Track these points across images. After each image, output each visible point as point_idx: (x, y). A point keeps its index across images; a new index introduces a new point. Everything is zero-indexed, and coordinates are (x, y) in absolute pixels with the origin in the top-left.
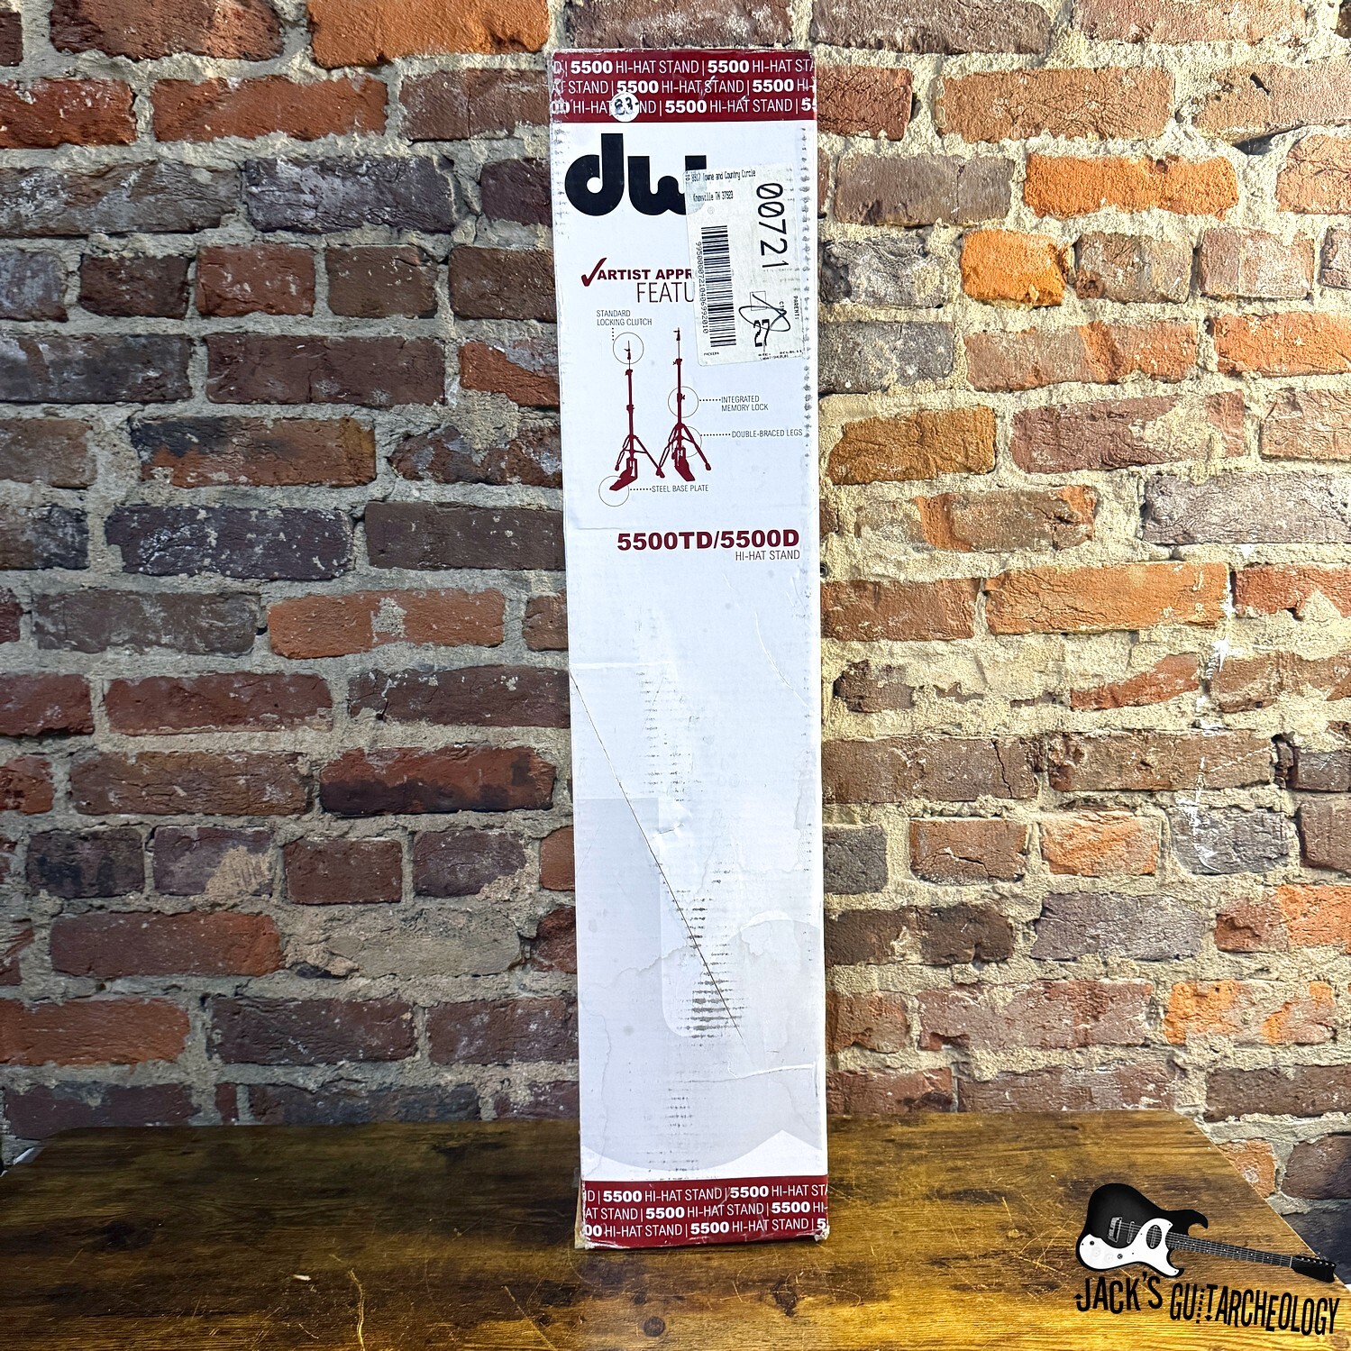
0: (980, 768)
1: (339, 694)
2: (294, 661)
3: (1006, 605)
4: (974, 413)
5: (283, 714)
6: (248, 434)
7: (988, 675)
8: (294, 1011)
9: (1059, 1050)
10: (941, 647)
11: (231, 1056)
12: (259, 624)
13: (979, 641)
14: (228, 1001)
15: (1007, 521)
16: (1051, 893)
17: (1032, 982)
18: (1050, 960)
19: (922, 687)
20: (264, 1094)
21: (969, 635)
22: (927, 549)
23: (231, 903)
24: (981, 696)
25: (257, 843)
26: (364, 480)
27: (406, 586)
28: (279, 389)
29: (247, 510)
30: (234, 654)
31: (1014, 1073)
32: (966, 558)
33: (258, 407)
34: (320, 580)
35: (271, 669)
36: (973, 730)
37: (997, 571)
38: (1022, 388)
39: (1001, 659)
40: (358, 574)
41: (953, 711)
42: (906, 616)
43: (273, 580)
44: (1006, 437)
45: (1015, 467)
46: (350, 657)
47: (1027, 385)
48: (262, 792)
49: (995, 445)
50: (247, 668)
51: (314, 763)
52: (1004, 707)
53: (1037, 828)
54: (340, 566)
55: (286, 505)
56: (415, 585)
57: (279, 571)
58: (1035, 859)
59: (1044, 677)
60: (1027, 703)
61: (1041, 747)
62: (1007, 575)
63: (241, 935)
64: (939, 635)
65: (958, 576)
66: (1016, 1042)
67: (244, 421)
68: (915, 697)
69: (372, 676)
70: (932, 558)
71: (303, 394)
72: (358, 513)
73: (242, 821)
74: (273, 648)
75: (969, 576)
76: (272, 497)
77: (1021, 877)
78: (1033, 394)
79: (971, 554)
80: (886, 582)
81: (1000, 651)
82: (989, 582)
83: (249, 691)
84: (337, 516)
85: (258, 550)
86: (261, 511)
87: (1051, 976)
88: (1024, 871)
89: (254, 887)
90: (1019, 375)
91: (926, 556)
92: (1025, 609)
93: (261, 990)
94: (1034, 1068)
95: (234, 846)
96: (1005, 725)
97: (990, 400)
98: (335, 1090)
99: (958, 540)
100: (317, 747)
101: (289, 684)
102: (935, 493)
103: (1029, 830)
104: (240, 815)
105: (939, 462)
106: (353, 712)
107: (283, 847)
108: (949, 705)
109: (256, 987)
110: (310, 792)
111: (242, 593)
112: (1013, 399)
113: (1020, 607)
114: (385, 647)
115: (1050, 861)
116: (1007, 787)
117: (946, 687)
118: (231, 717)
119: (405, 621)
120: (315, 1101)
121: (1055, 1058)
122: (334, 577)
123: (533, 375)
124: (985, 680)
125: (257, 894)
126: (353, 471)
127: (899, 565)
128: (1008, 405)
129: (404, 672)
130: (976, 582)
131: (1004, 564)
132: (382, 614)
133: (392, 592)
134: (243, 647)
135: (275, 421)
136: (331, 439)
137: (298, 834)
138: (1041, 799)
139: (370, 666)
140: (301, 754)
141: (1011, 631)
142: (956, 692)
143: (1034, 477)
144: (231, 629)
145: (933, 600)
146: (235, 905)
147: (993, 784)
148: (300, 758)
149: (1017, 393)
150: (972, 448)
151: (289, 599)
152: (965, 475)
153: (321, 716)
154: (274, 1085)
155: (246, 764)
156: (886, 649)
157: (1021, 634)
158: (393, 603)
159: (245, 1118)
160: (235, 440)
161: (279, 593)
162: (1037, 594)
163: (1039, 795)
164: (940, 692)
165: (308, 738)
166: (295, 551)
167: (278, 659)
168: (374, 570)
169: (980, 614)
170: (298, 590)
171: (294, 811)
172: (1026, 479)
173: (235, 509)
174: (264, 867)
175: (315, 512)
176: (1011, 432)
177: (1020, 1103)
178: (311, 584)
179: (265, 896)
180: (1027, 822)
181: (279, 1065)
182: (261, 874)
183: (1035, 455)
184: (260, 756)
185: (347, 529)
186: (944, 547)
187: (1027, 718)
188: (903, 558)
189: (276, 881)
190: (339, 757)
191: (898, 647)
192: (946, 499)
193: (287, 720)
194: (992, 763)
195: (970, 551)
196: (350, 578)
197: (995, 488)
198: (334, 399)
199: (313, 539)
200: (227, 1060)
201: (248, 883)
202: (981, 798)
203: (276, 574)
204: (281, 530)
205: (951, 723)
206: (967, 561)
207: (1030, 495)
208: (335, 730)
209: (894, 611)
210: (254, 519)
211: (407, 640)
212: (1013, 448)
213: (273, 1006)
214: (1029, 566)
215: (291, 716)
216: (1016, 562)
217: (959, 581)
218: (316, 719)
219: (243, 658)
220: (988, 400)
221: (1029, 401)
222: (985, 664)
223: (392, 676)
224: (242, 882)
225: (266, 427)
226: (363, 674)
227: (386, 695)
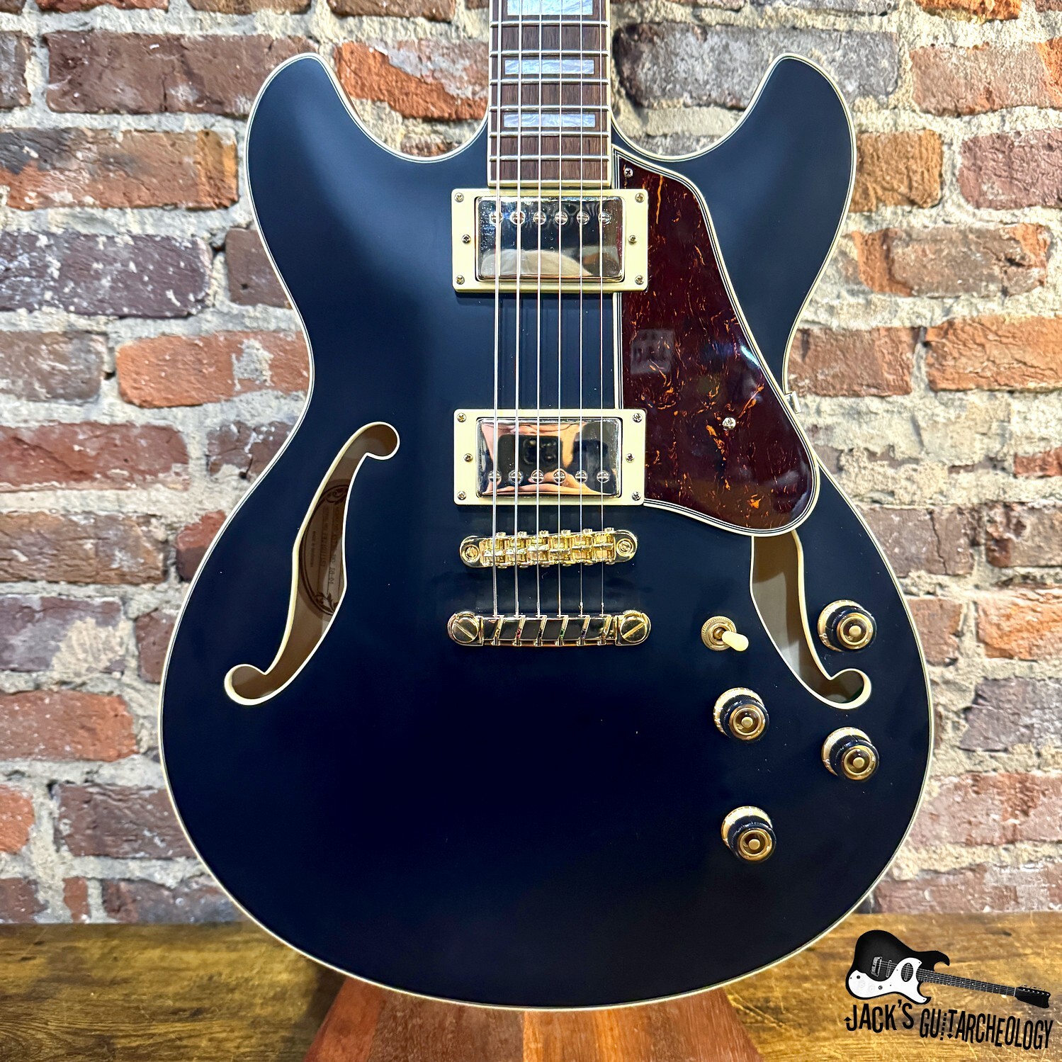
0: (913, 542)
1: (196, 450)
2: (146, 411)
3: (949, 358)
4: (920, 138)
5: (134, 469)
6: (94, 148)
7: (926, 436)
8: (148, 801)
9: (985, 847)
10: (874, 404)
11: (81, 848)
12: (107, 368)
13: (917, 399)
14: (78, 789)
15: (952, 260)
16: (986, 678)
17: (959, 775)
18: (979, 751)
19: (851, 450)
20: (118, 889)
21: (906, 391)
22: (863, 292)
23: (78, 681)
24: (916, 461)
25: (107, 615)
26: (226, 202)
27: (272, 326)
28: (129, 97)
29: (92, 238)
30: (78, 401)
31: (936, 872)
32: (905, 303)
33: (106, 117)
34: (176, 317)
35: (120, 419)
36: (907, 499)
37: (940, 320)
38: (972, 112)
39: (941, 419)
40: (220, 313)
41: (885, 476)
42: (838, 368)
43: (122, 317)
44: (954, 166)
45: (962, 201)
46: (210, 407)
47: (978, 108)
48: (111, 558)
49: (941, 175)
50: (94, 417)
51: (170, 527)
52: (941, 473)
53: (972, 607)
54: (198, 301)
55: (136, 230)
56: (283, 325)
57: (130, 306)
58: (969, 642)
59: (986, 440)
60: (968, 468)
61: (980, 518)
62: (951, 324)
63: (90, 717)
64: (873, 391)
65: (896, 323)
66: (938, 837)
67: (90, 134)
68: (843, 461)
69: (234, 429)
70: (869, 303)
71: (156, 102)
72: (219, 242)
73: (91, 590)
74: (123, 395)
75: (908, 324)
76: (122, 222)
77: (954, 661)
78: (984, 119)
79: (910, 300)
80: (816, 330)
81: (940, 410)
82: (930, 331)
83: (97, 443)
84: (194, 243)
85: (106, 282)
86: (108, 237)
87: (979, 768)
88: (957, 654)
89: (105, 663)
90: (969, 97)
91: (861, 300)
92: (970, 363)
93: (112, 777)
94: (957, 866)
95: (81, 618)
96: (941, 493)
97: (938, 125)
98: (195, 886)
99: (898, 283)
100: (172, 508)
101: (142, 436)
102: (874, 228)
103: (964, 610)
104: (87, 584)
105: (880, 192)
106: (213, 468)
107: (136, 620)
108: (881, 470)
109: (107, 772)
110: (166, 559)
111: (88, 332)
112: (962, 125)
113: (964, 360)
114: (249, 396)
115: (986, 644)
116: (941, 562)
117: (878, 450)
118: (77, 472)
119: (272, 367)
120: (175, 897)
121: (980, 855)
122: (190, 315)
123: (421, 81)
124: (921, 443)
125: (108, 671)
126: (213, 192)
127: (831, 310)
128: (956, 130)
129: (271, 424)
130: (916, 332)
131: (947, 311)
132: (245, 358)
133: (256, 333)
134: (87, 393)
135: (125, 133)
136: (189, 155)
137: (153, 606)
138: (975, 577)
139: (232, 417)
140: (154, 516)
141: (954, 387)
142: (889, 456)
143: (984, 213)
144: (76, 373)
145: (869, 351)
146: (84, 684)
147: (927, 560)
148: (153, 521)
149: (966, 118)
150: (916, 178)
151: (140, 338)
152: (907, 208)
153: (177, 474)
154: (129, 880)
155: (95, 526)
156: (813, 406)
157: (964, 391)
158: (257, 345)
159: (97, 915)
160: (79, 155)
161: (129, 333)
162: (982, 346)
163: (975, 572)
164: (872, 455)
165: (162, 498)
166: (145, 284)
167: (128, 408)
168: (236, 308)
169: (919, 368)
170: (150, 329)
171: (149, 579)
172: (974, 215)
173: (79, 234)
174: (115, 642)
175: (168, 239)
176: (959, 161)
177: (941, 904)
178: (167, 322)
179: (117, 675)
180: (962, 601)
181: (134, 858)
182: (112, 650)
183: (985, 188)
184: (107, 517)
185: (206, 258)
186: (882, 291)
187: (965, 485)
188: (835, 303)
189: (129, 658)
190: (197, 519)
191: (827, 404)
192: (886, 236)
193: (138, 477)
194: (928, 536)
195: (910, 295)
196: (209, 317)
197: (941, 224)
198: (191, 109)
199: (166, 269)
200: (77, 852)
201: (97, 659)
202: (913, 574)
203: (126, 310)
204: (131, 259)
205: (882, 491)
206: (907, 308)
207: (980, 233)
208: (192, 490)
209: (824, 362)
210: (101, 247)
211: (273, 388)
212: (961, 180)
213: (125, 794)
214: (975, 314)
215: (143, 473)
216: (961, 310)
217: (897, 330)
218: (171, 477)
219: (87, 406)
220: (934, 123)
221: (979, 126)
222: (922, 424)
223: (257, 430)
224: (90, 659)
225: (115, 140)
226: (224, 426)
227: (251, 451)
